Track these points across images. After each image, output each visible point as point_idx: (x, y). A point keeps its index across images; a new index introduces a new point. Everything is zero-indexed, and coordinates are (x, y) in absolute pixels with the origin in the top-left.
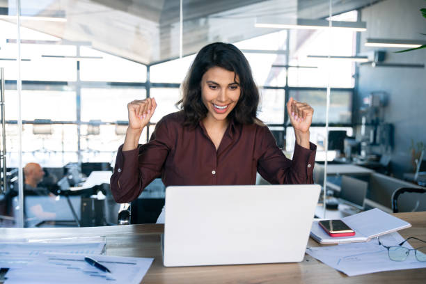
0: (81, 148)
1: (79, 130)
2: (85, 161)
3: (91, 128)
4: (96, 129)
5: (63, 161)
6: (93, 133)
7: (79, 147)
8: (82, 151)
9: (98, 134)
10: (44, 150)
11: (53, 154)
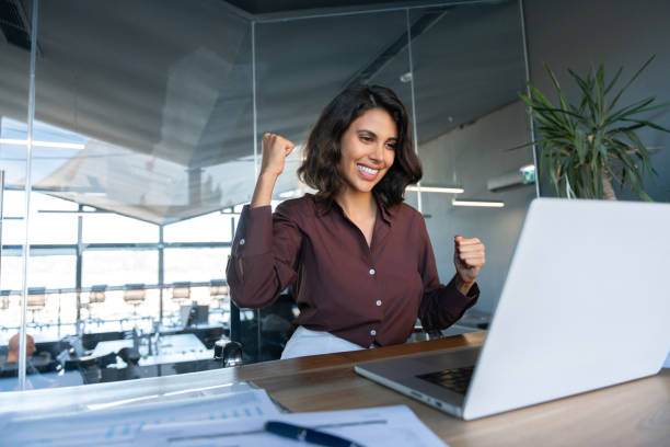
0: (82, 318)
1: (79, 299)
2: (87, 332)
3: (93, 295)
4: (99, 295)
5: (59, 334)
6: (96, 300)
7: (79, 317)
8: (82, 322)
9: (102, 301)
10: (34, 325)
11: (45, 328)
